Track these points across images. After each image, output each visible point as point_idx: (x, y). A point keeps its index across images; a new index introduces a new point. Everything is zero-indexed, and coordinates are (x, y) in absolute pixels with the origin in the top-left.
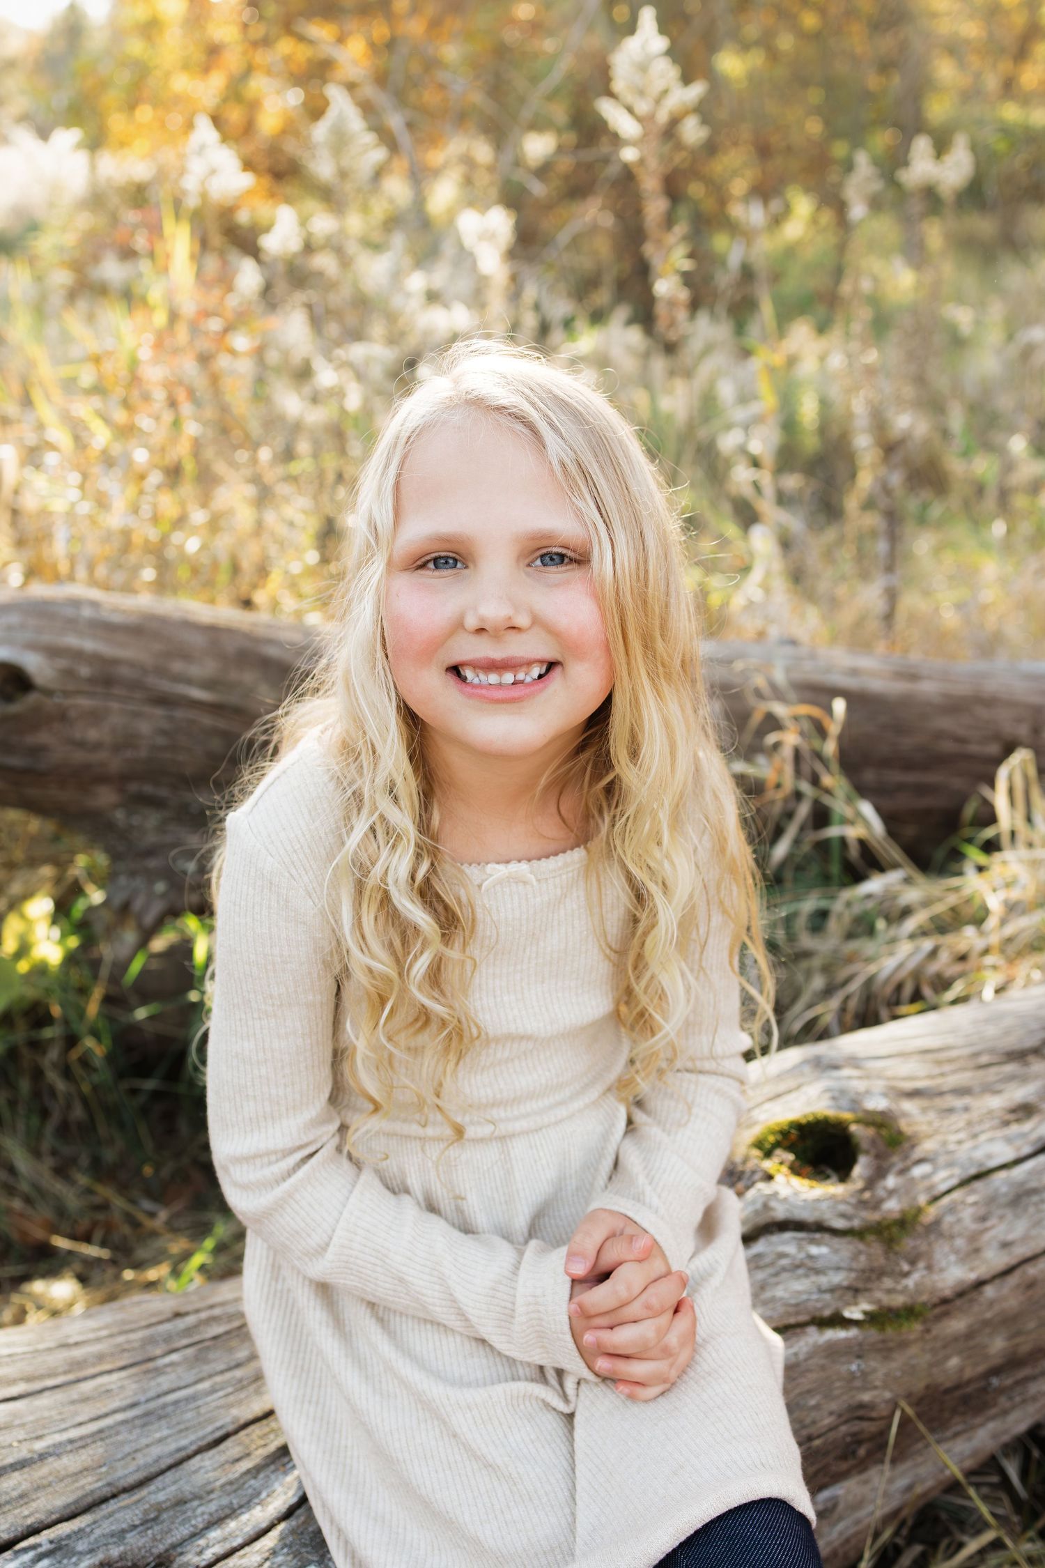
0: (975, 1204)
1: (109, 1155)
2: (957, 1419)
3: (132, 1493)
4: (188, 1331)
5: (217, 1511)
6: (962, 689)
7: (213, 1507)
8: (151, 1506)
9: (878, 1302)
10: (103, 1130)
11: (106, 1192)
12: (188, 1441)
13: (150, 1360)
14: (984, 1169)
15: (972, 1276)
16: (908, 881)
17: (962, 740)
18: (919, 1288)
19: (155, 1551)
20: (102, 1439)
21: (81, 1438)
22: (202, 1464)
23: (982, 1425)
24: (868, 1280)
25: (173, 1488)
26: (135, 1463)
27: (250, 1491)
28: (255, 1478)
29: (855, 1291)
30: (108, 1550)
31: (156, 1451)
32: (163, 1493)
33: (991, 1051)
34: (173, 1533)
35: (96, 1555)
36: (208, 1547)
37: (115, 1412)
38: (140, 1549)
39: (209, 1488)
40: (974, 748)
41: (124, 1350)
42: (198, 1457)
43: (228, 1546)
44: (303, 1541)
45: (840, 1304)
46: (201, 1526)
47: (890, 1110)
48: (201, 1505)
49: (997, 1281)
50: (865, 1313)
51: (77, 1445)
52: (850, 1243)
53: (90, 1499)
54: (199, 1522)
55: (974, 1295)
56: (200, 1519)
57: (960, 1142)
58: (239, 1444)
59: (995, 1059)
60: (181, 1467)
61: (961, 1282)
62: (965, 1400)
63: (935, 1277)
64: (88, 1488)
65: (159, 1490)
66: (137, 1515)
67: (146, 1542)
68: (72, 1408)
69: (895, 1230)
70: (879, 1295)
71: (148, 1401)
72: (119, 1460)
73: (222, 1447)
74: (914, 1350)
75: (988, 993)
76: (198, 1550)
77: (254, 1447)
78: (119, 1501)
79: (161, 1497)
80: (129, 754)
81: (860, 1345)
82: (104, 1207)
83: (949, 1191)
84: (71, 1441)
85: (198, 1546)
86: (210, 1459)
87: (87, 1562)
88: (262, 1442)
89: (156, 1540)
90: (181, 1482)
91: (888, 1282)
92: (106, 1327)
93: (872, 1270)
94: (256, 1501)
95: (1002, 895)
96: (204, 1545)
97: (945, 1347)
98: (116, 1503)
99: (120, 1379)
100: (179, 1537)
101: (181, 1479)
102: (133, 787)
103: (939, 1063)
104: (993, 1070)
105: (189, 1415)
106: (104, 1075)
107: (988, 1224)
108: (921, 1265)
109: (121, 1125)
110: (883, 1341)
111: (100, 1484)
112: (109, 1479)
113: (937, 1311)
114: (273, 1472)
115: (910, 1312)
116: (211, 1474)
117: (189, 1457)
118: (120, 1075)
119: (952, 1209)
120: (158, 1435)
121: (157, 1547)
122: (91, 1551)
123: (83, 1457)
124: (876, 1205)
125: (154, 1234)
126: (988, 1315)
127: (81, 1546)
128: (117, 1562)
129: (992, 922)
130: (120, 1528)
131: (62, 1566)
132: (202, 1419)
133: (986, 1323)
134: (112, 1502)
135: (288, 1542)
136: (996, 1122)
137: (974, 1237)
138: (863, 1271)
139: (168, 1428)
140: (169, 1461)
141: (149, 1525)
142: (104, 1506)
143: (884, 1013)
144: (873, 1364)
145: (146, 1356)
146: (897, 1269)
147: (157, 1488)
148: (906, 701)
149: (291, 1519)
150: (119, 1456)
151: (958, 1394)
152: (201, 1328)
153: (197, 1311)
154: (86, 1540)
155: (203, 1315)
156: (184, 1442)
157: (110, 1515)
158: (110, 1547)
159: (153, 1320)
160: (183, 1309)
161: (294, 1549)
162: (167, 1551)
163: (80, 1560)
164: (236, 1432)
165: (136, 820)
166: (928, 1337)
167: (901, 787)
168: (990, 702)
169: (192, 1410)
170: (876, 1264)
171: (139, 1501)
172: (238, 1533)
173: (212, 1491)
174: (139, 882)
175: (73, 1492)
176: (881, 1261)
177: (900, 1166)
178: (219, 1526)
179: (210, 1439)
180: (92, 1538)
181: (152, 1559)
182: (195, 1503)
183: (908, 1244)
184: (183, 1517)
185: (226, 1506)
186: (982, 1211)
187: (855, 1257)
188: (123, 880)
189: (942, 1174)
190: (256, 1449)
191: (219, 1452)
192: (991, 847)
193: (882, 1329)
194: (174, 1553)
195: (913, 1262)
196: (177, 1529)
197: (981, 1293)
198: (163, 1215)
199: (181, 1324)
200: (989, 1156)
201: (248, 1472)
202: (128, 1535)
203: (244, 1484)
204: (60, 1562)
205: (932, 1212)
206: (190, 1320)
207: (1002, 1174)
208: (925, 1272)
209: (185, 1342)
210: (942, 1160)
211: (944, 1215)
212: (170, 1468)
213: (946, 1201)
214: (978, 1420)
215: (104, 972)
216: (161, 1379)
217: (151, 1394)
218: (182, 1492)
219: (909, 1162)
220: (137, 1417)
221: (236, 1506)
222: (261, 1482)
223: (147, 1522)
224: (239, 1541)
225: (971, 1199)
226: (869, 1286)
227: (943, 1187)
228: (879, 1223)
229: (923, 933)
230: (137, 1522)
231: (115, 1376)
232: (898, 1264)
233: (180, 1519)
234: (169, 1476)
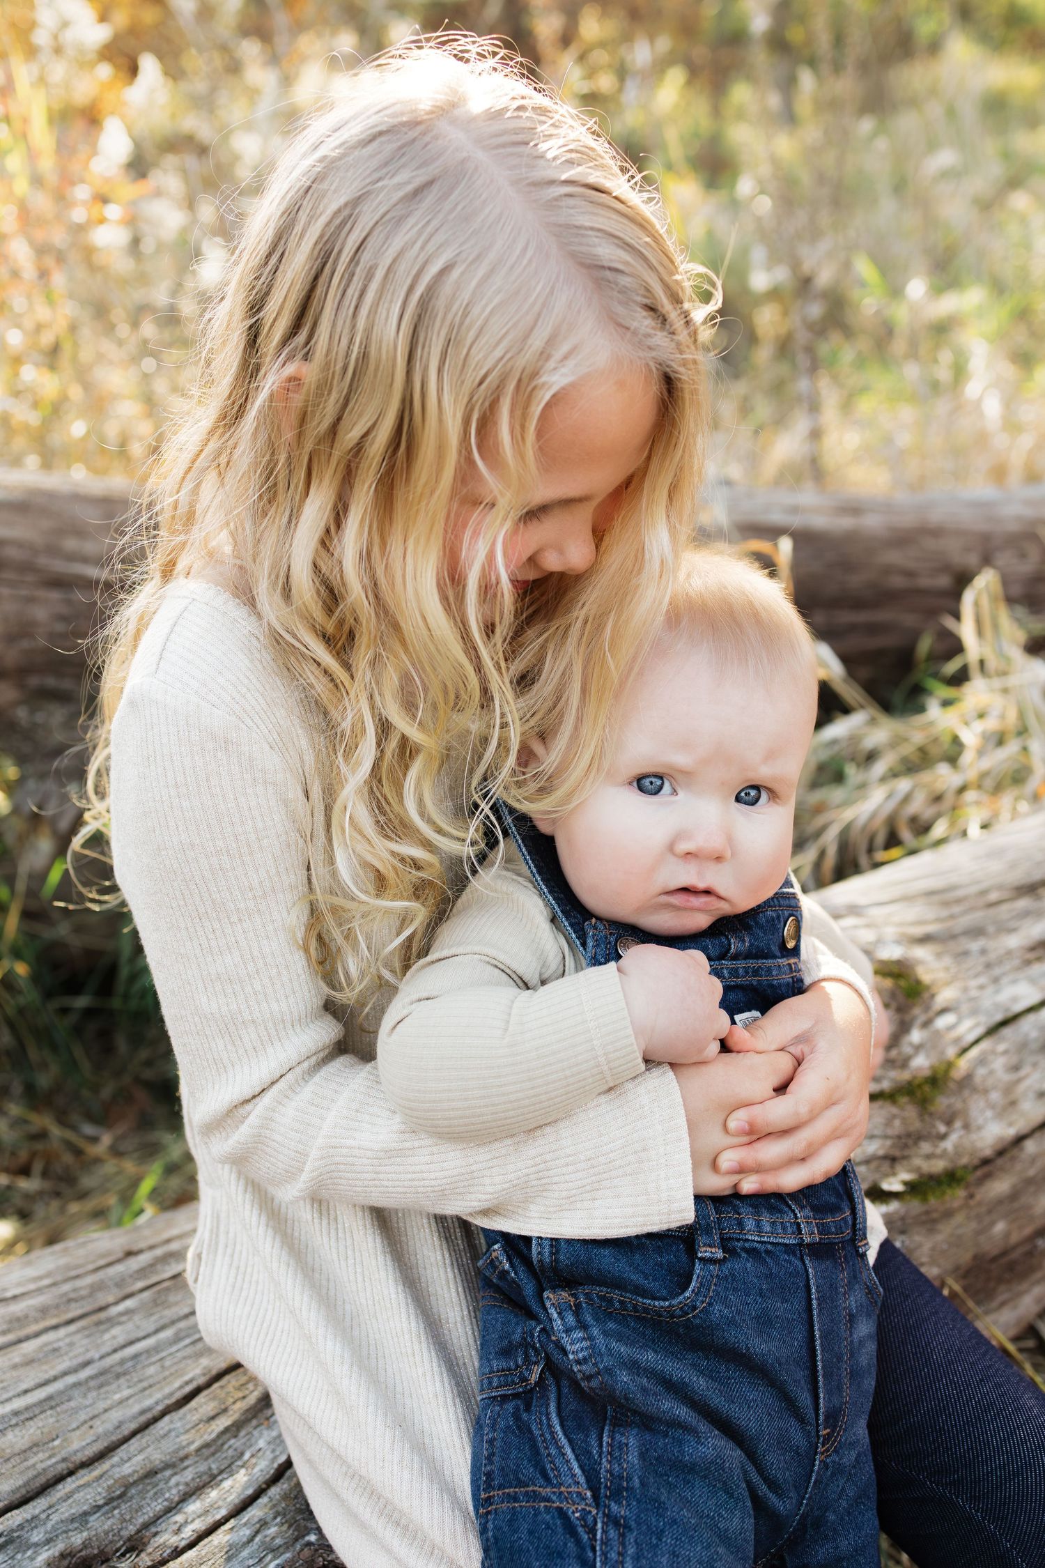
0: (1006, 1052)
1: (44, 1081)
2: (1002, 1288)
3: (91, 1467)
4: (142, 1272)
5: (193, 1479)
6: (907, 521)
7: (188, 1475)
8: (116, 1481)
9: (917, 1170)
10: (33, 1054)
11: (43, 1121)
12: (155, 1399)
13: (101, 1309)
14: (1010, 1014)
15: (1011, 1132)
16: (872, 722)
17: (910, 574)
18: (958, 1149)
19: (125, 1533)
20: (52, 1408)
21: (27, 1408)
22: (172, 1426)
23: (1026, 1292)
24: (906, 1146)
25: (140, 1457)
26: (92, 1432)
27: (230, 1452)
28: (235, 1437)
29: (892, 1160)
30: (68, 1538)
31: (115, 1416)
32: (127, 1465)
33: (1000, 887)
34: (145, 1511)
35: (55, 1546)
36: (186, 1522)
37: (65, 1374)
38: (107, 1533)
39: (182, 1454)
40: (925, 582)
41: (70, 1301)
42: (167, 1419)
43: (210, 1520)
44: (298, 1506)
45: (877, 1176)
46: (176, 1499)
47: (907, 959)
48: (176, 1474)
49: (1037, 1135)
50: (905, 1183)
51: (22, 1417)
52: (881, 1107)
53: (42, 1480)
54: (173, 1494)
55: (1015, 1152)
56: (174, 1491)
57: (982, 987)
58: (214, 1398)
59: (1006, 895)
60: (147, 1432)
61: (1001, 1139)
62: (1011, 1267)
63: (974, 1136)
64: (40, 1467)
65: (123, 1462)
66: (100, 1494)
67: (114, 1524)
68: (14, 1373)
69: (927, 1088)
70: (917, 1162)
71: (102, 1357)
72: (74, 1430)
73: (193, 1403)
74: (959, 1218)
75: (974, 830)
76: (175, 1527)
77: (231, 1400)
78: (77, 1479)
79: (127, 1469)
80: (25, 644)
81: (903, 1219)
82: (42, 1135)
83: (977, 1042)
84: (16, 1413)
85: (176, 1522)
86: (180, 1419)
87: (44, 1556)
88: (240, 1394)
89: (125, 1520)
90: (149, 1450)
91: (926, 1147)
92: (48, 1275)
93: (909, 1135)
94: (239, 1463)
95: (979, 727)
96: (182, 1521)
97: (990, 1212)
98: (74, 1482)
99: (68, 1335)
100: (151, 1515)
101: (149, 1446)
102: (34, 681)
103: (946, 904)
104: (1005, 907)
105: (151, 1370)
106: (30, 996)
107: (1022, 1073)
108: (958, 1124)
109: (54, 1048)
110: (927, 1213)
111: (54, 1460)
112: (63, 1454)
113: (979, 1173)
114: (255, 1428)
115: (951, 1178)
116: (183, 1438)
117: (156, 1420)
118: (48, 995)
119: (982, 1061)
120: (117, 1397)
121: (126, 1528)
122: (48, 1541)
123: (32, 1431)
124: (904, 1063)
125: (98, 1161)
126: (1031, 1172)
127: (37, 1536)
128: (80, 1551)
129: (967, 758)
130: (81, 1511)
131: (16, 1561)
132: (167, 1373)
133: (1030, 1182)
134: (69, 1480)
135: (280, 1509)
136: (1016, 962)
137: (1009, 1089)
138: (899, 1137)
139: (129, 1387)
140: (133, 1426)
141: (115, 1504)
142: (60, 1486)
143: (863, 860)
144: (917, 1238)
145: (97, 1305)
146: (934, 1132)
147: (122, 1459)
148: (851, 537)
149: (282, 1481)
150: (74, 1426)
151: (1004, 1260)
152: (159, 1267)
153: (152, 1248)
154: (42, 1530)
155: (159, 1252)
156: (148, 1402)
157: (68, 1496)
158: (71, 1534)
159: (102, 1262)
160: (135, 1248)
161: (288, 1517)
162: (139, 1531)
163: (36, 1553)
164: (209, 1384)
165: (40, 717)
166: (972, 1203)
167: (853, 628)
168: (936, 532)
169: (154, 1363)
170: (912, 1129)
171: (101, 1476)
172: (220, 1503)
173: (186, 1457)
174: (50, 785)
175: (21, 1473)
176: (916, 1125)
177: (922, 1018)
178: (198, 1498)
179: (179, 1395)
180: (49, 1525)
181: (121, 1543)
182: (168, 1473)
183: (942, 1102)
184: (155, 1490)
185: (205, 1473)
186: (1014, 1060)
187: (889, 1123)
188: (31, 784)
189: (967, 1024)
190: (234, 1403)
191: (190, 1411)
192: (960, 678)
193: (925, 1200)
194: (147, 1534)
195: (949, 1122)
196: (149, 1505)
197: (1022, 1149)
198: (106, 1139)
199: (135, 1263)
200: (1015, 999)
201: (227, 1430)
202: (92, 1518)
203: (223, 1445)
204: (12, 1558)
205: (963, 1064)
206: (144, 1259)
207: (1031, 1018)
208: (962, 1132)
209: (140, 1285)
210: (965, 1008)
211: (975, 1067)
212: (134, 1434)
213: (974, 1053)
214: (1024, 1286)
215: (21, 886)
216: (116, 1331)
217: (106, 1348)
218: (151, 1462)
219: (931, 1014)
220: (92, 1378)
221: (215, 1472)
222: (243, 1440)
223: (112, 1501)
224: (223, 1512)
225: (1001, 1047)
226: (906, 1153)
227: (971, 1037)
228: (910, 1083)
229: (894, 774)
230: (101, 1502)
231: (62, 1332)
232: (934, 1126)
233: (152, 1493)
234: (134, 1444)
